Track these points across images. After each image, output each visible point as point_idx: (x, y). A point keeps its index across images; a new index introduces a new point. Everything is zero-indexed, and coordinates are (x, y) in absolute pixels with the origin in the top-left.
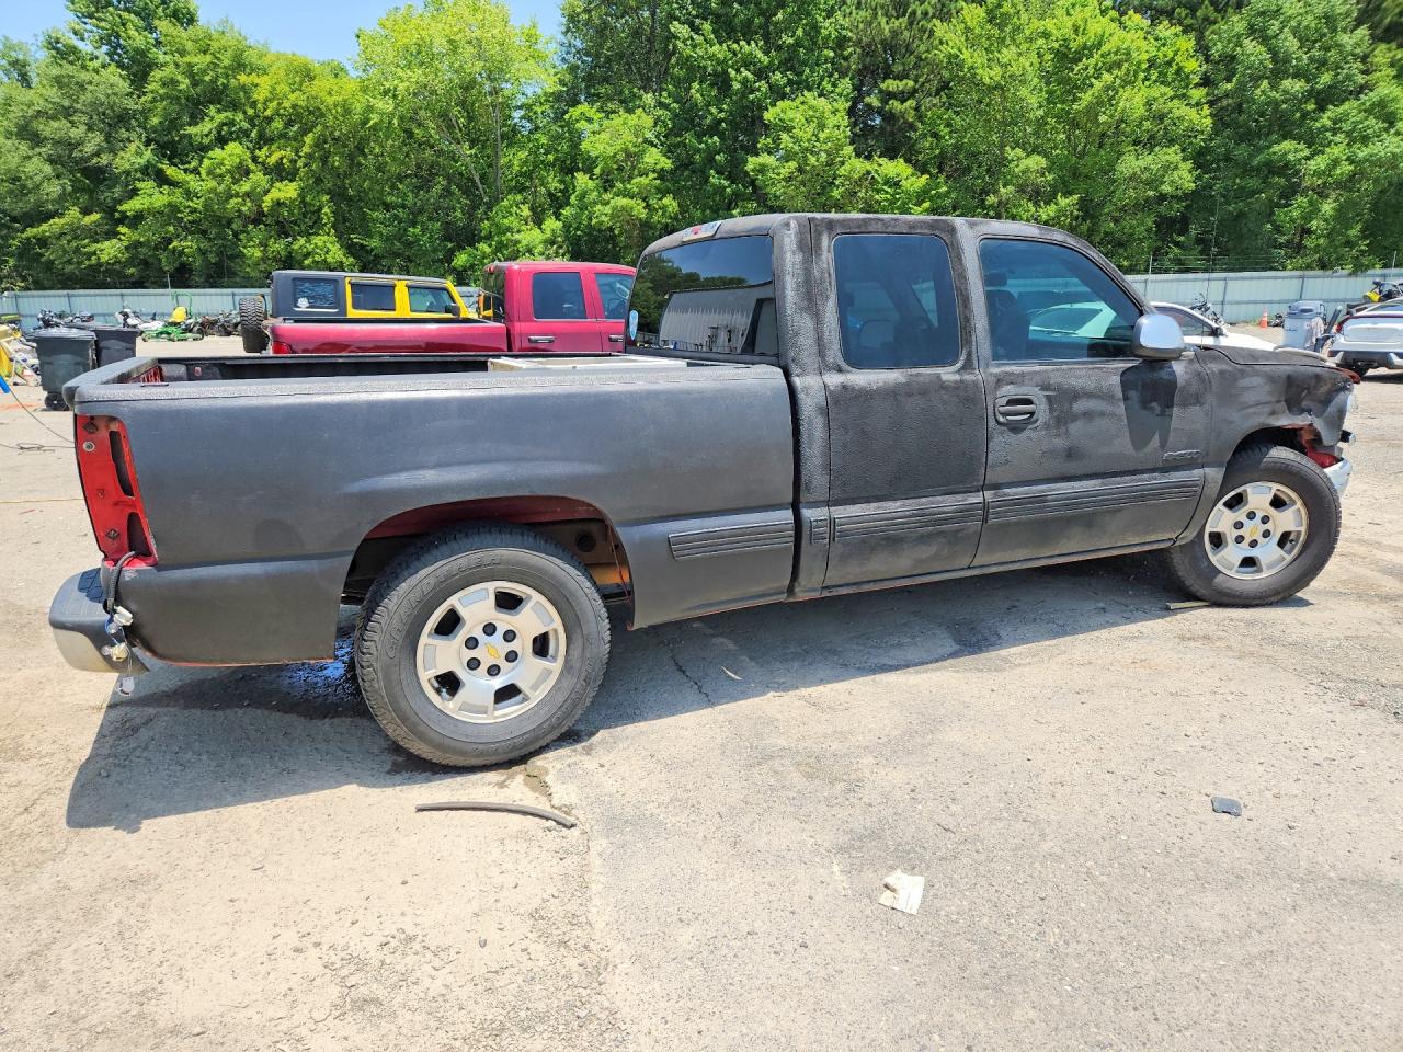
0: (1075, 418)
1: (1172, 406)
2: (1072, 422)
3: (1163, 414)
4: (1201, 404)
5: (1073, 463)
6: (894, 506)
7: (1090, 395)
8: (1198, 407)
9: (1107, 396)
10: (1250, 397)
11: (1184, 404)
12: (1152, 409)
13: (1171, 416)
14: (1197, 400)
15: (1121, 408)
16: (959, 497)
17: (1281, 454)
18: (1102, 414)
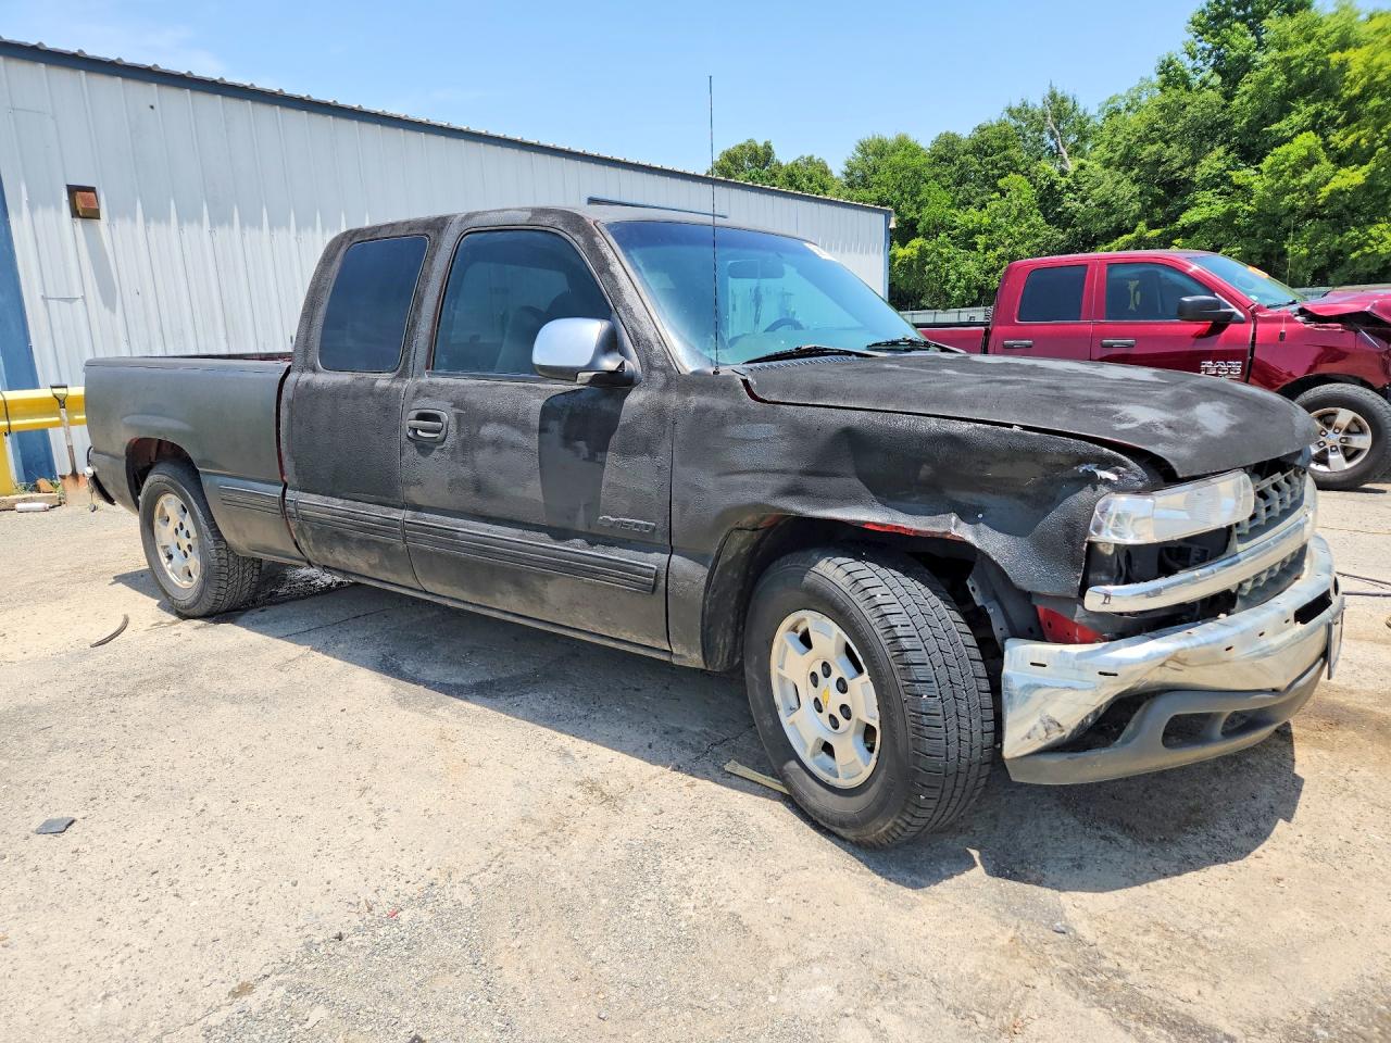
0: (482, 444)
1: (606, 450)
2: (480, 448)
3: (592, 458)
4: (652, 454)
5: (481, 501)
6: (337, 503)
7: (502, 419)
8: (646, 458)
9: (523, 426)
10: (741, 457)
11: (626, 451)
12: (577, 451)
13: (603, 464)
14: (647, 447)
15: (533, 442)
16: (385, 509)
17: (833, 571)
18: (513, 446)
